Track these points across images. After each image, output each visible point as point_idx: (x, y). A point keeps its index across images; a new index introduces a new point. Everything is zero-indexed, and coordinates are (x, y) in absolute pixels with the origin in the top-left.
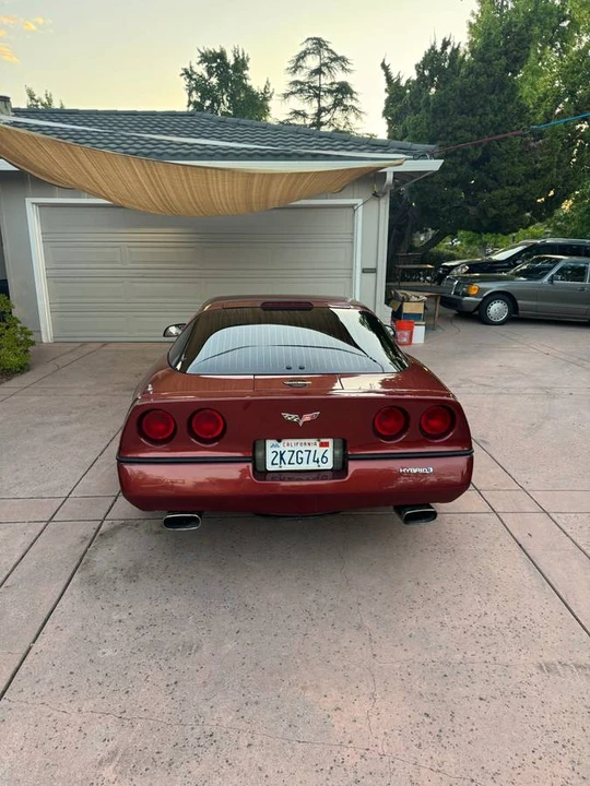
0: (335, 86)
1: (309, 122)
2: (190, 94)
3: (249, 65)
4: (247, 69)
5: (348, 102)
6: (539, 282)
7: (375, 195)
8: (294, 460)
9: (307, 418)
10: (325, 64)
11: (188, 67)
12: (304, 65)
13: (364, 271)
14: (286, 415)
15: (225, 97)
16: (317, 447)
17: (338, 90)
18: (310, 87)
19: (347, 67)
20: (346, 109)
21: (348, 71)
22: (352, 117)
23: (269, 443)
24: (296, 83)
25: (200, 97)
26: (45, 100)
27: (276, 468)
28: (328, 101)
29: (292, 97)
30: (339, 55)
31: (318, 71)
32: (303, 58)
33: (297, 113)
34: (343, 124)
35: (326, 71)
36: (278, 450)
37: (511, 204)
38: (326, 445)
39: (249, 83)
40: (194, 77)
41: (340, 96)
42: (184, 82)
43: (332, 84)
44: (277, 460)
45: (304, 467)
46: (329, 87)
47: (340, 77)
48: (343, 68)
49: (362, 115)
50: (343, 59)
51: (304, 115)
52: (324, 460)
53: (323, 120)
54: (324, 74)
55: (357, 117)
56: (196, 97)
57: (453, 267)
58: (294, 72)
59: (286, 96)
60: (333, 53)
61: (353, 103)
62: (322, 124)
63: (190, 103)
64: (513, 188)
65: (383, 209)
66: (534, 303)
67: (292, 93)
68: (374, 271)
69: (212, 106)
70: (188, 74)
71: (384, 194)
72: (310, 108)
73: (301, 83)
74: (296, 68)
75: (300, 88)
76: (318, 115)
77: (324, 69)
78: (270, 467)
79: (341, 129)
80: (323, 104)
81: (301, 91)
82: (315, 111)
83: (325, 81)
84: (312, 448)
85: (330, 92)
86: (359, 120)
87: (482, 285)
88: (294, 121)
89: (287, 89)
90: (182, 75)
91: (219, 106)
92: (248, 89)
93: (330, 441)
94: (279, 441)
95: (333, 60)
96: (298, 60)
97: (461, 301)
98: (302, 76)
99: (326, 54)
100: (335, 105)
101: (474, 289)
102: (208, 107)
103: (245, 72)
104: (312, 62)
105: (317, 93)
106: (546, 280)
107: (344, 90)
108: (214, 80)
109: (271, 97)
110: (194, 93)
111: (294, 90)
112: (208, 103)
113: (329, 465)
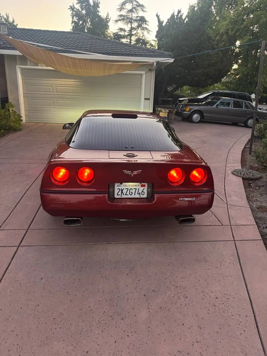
0: (139, 18)
1: (126, 34)
2: (73, 18)
3: (100, 6)
4: (99, 7)
5: (144, 26)
6: (212, 107)
7: (150, 70)
8: (128, 193)
9: (135, 173)
10: (134, 8)
11: (72, 5)
12: (125, 7)
13: (145, 99)
14: (125, 171)
15: (89, 20)
16: (140, 187)
17: (139, 20)
18: (127, 18)
19: (144, 9)
20: (143, 29)
21: (145, 11)
22: (145, 32)
23: (116, 185)
24: (121, 16)
25: (78, 20)
26: (5, 17)
27: (119, 197)
28: (135, 25)
29: (119, 22)
30: (141, 4)
31: (131, 11)
32: (124, 4)
33: (121, 29)
34: (141, 36)
35: (135, 11)
36: (120, 188)
37: (203, 76)
38: (144, 186)
39: (100, 14)
40: (75, 10)
41: (141, 23)
42: (70, 12)
43: (137, 17)
44: (120, 193)
45: (133, 196)
46: (136, 18)
47: (141, 14)
48: (142, 10)
49: (150, 32)
50: (142, 6)
51: (125, 31)
52: (143, 193)
53: (133, 33)
54: (134, 12)
55: (148, 32)
56: (75, 19)
57: (182, 100)
58: (121, 10)
59: (117, 21)
60: (138, 2)
61: (146, 26)
62: (132, 35)
63: (73, 22)
64: (203, 70)
65: (152, 76)
66: (210, 115)
67: (119, 20)
68: (149, 99)
69: (83, 23)
70: (72, 8)
71: (153, 70)
72: (127, 27)
73: (123, 16)
74: (121, 9)
75: (123, 18)
76: (131, 31)
77: (134, 10)
78: (116, 196)
79: (141, 37)
80: (133, 26)
81: (123, 19)
82: (129, 29)
83: (134, 15)
84: (137, 188)
85: (136, 20)
86: (149, 34)
87: (191, 107)
88: (120, 33)
89: (117, 18)
90: (69, 9)
91: (86, 24)
92: (99, 17)
93: (146, 184)
94: (121, 184)
95: (138, 6)
96: (122, 5)
97: (182, 113)
98: (124, 13)
99: (135, 3)
100: (138, 27)
101: (188, 109)
102: (81, 24)
103: (98, 9)
104: (129, 6)
105: (131, 21)
106: (215, 106)
107: (142, 20)
108: (84, 12)
109: (109, 21)
110: (75, 17)
111: (120, 19)
112: (81, 22)
113: (145, 196)
